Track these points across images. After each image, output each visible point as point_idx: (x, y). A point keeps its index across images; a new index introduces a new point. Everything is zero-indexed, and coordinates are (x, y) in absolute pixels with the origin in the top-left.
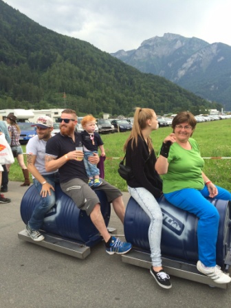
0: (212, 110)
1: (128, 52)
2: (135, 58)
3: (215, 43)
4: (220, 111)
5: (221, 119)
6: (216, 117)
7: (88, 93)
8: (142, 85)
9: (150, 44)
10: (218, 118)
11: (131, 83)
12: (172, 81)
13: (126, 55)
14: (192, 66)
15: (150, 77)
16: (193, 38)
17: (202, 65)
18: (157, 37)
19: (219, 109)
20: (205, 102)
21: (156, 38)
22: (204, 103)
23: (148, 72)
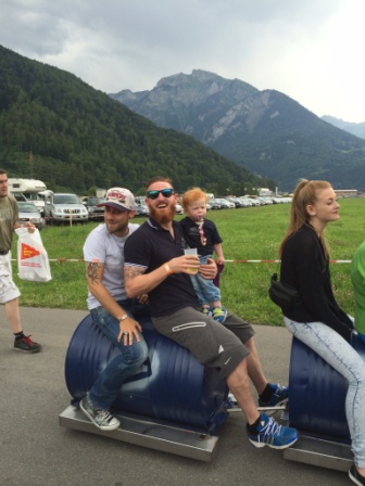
0: (263, 190)
1: (137, 94)
2: (148, 104)
3: (267, 91)
4: (274, 191)
5: (275, 203)
6: (268, 200)
7: (71, 155)
8: (159, 146)
9: (172, 85)
10: (270, 202)
11: (142, 142)
12: (205, 143)
13: (134, 97)
14: (234, 122)
15: (171, 134)
16: (236, 80)
17: (248, 121)
18: (181, 74)
19: (272, 188)
20: (252, 176)
21: (181, 76)
22: (250, 179)
23: (168, 127)
